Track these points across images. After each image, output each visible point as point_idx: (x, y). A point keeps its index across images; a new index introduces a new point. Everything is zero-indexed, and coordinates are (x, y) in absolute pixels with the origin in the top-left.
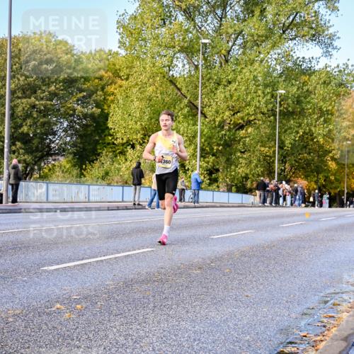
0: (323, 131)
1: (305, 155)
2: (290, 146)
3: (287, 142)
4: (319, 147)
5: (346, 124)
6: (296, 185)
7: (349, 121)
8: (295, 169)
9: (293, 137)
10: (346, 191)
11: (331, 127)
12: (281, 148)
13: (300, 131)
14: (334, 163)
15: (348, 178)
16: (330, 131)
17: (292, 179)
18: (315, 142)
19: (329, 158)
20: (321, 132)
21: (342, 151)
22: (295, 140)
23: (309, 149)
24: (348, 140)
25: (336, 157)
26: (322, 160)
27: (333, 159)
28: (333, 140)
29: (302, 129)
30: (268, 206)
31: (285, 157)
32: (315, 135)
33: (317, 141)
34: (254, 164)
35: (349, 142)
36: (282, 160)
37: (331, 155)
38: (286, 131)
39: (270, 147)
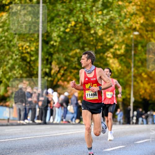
0: (103, 20)
1: (78, 51)
2: (59, 40)
3: (55, 35)
4: (96, 40)
5: (132, 8)
6: (66, 94)
7: (136, 4)
8: (65, 70)
9: (62, 29)
10: (132, 100)
11: (113, 14)
12: (46, 42)
13: (72, 19)
14: (116, 61)
15: (135, 81)
16: (111, 19)
17: (60, 82)
18: (92, 34)
19: (110, 55)
20: (99, 21)
21: (127, 45)
22: (64, 32)
23: (84, 43)
24: (135, 30)
25: (119, 53)
26: (101, 58)
27: (115, 56)
28: (115, 31)
29: (73, 17)
30: (29, 124)
31: (51, 54)
32: (91, 25)
33: (96, 33)
34: (9, 65)
35: (136, 33)
36: (47, 60)
37: (112, 50)
38: (52, 19)
39: (31, 42)
